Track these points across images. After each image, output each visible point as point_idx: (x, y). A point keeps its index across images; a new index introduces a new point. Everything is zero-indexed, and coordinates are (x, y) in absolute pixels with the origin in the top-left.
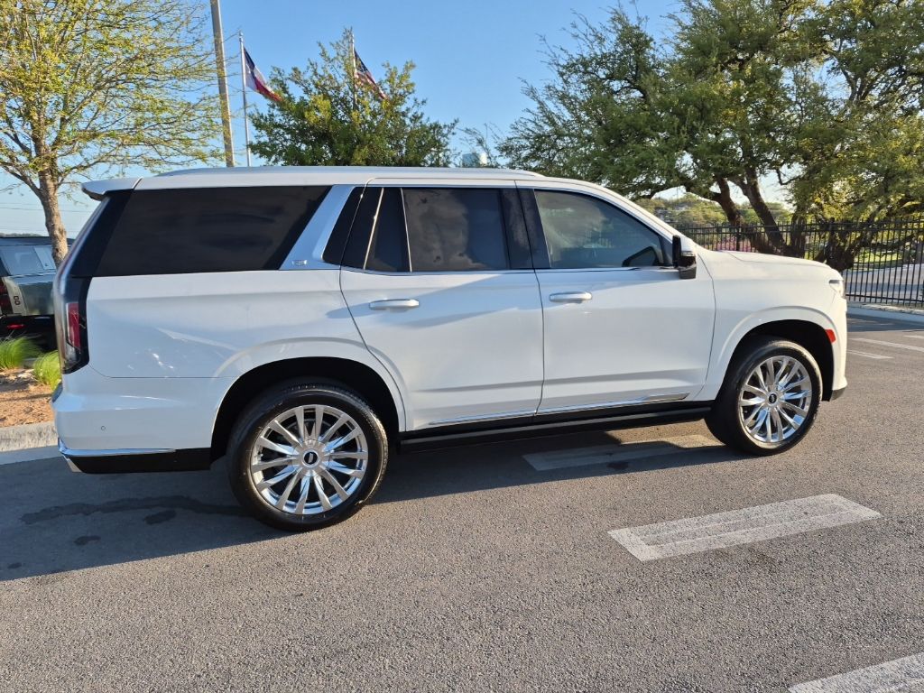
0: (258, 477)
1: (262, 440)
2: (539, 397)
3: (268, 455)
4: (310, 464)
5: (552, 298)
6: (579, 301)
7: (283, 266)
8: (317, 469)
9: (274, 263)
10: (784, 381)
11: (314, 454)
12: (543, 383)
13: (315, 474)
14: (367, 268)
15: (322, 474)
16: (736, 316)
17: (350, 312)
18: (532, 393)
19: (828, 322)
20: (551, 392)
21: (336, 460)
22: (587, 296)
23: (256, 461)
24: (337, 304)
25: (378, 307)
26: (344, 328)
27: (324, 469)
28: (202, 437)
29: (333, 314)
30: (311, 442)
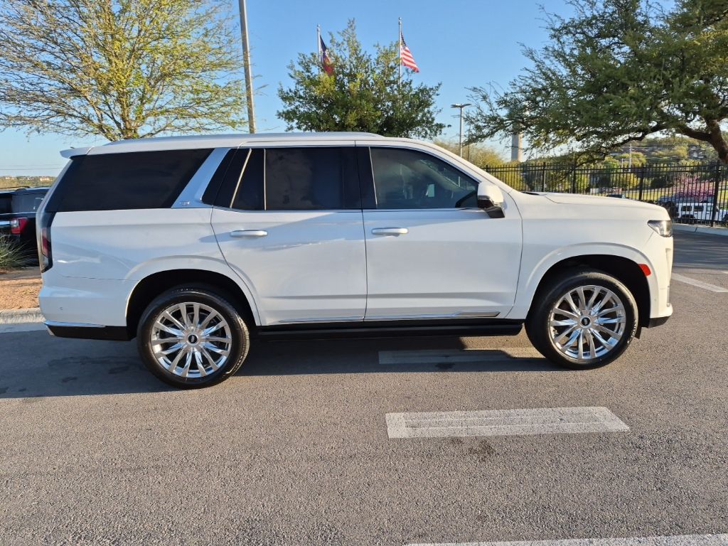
0: (157, 349)
1: (158, 323)
2: (364, 307)
3: (163, 334)
4: (194, 343)
5: (374, 231)
6: (397, 234)
7: (174, 205)
8: (197, 347)
9: (168, 204)
10: (597, 308)
11: (196, 337)
12: (367, 296)
13: (196, 350)
14: (233, 207)
15: (201, 351)
16: (544, 250)
17: (216, 239)
18: (359, 304)
19: (643, 258)
20: (373, 304)
21: (212, 342)
22: (403, 231)
23: (155, 338)
24: (207, 232)
25: (236, 236)
26: (211, 249)
27: (202, 347)
28: (119, 318)
29: (204, 240)
30: (192, 328)
